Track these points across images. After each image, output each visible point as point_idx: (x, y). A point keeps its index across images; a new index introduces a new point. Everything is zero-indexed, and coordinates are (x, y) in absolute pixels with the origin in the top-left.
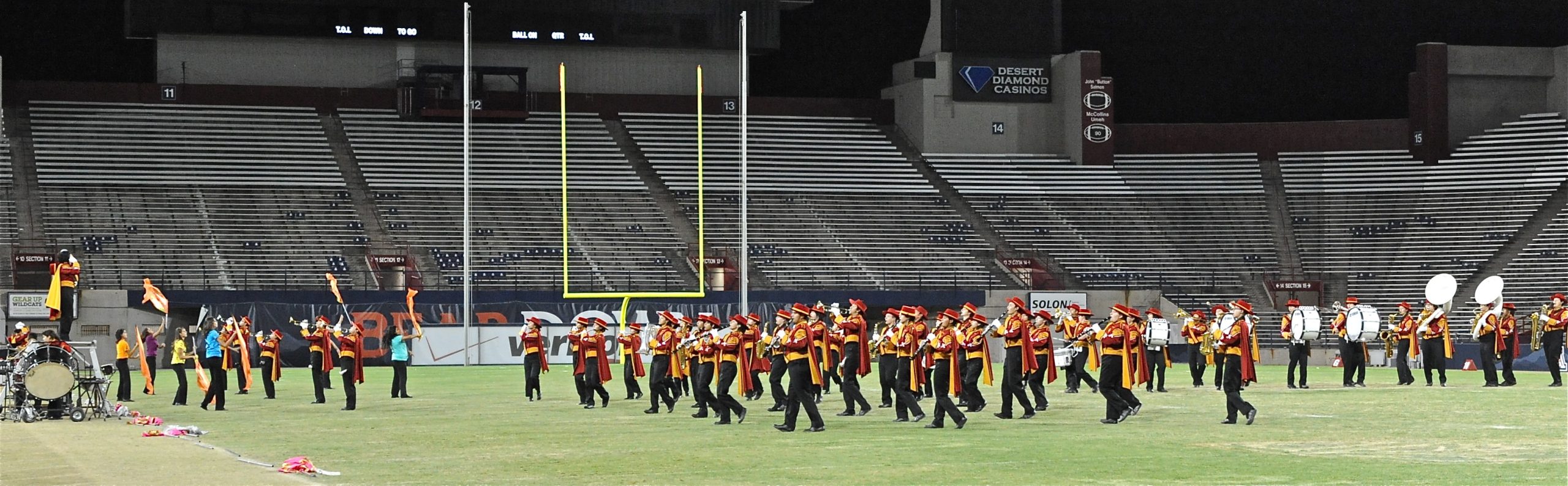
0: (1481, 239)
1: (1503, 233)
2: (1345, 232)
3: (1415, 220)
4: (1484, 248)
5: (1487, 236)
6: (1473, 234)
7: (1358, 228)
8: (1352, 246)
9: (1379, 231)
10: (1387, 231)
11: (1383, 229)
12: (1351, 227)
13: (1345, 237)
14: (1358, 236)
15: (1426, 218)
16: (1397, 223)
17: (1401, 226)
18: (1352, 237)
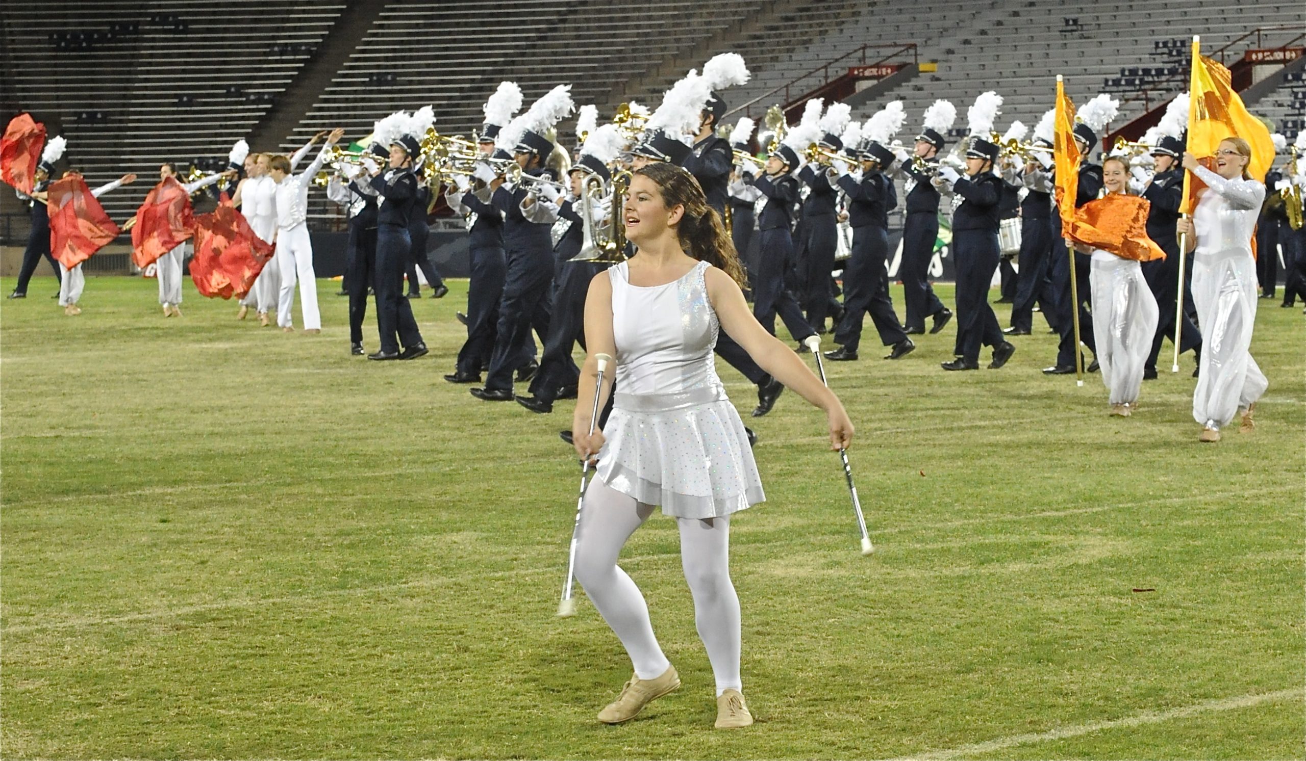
0: (265, 54)
1: (301, 44)
2: (39, 42)
3: (152, 23)
4: (272, 70)
5: (276, 49)
6: (248, 46)
7: (62, 35)
8: (56, 65)
9: (97, 41)
10: (109, 41)
11: (103, 38)
12: (50, 34)
13: (39, 50)
14: (65, 50)
15: (171, 19)
16: (124, 27)
17: (130, 33)
18: (54, 50)
